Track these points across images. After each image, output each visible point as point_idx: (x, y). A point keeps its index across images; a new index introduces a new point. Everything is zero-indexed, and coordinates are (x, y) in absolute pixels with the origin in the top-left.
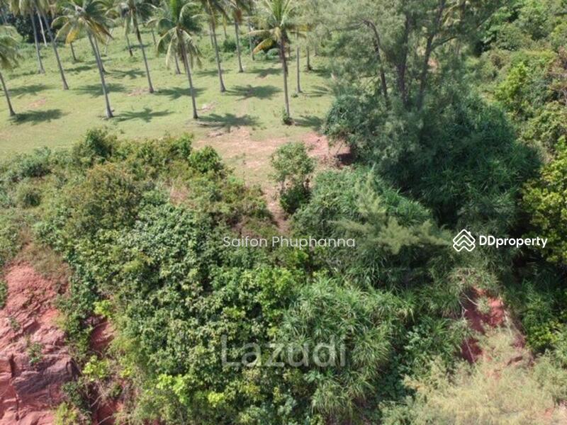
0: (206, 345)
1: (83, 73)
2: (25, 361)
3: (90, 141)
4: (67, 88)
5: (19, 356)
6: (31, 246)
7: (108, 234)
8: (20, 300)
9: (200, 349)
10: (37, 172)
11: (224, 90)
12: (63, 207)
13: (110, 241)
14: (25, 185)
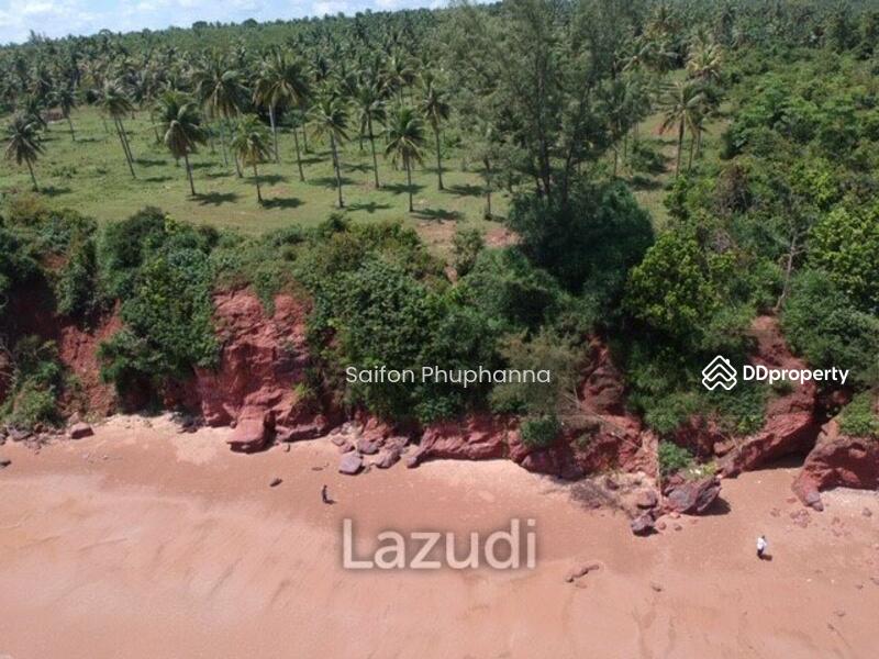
0: (393, 341)
1: (314, 165)
2: (282, 351)
3: (332, 221)
4: (303, 179)
5: (279, 347)
6: (291, 284)
7: (343, 274)
8: (283, 315)
9: (389, 344)
10: (294, 239)
11: (441, 187)
12: (313, 261)
13: (343, 277)
14: (284, 248)
